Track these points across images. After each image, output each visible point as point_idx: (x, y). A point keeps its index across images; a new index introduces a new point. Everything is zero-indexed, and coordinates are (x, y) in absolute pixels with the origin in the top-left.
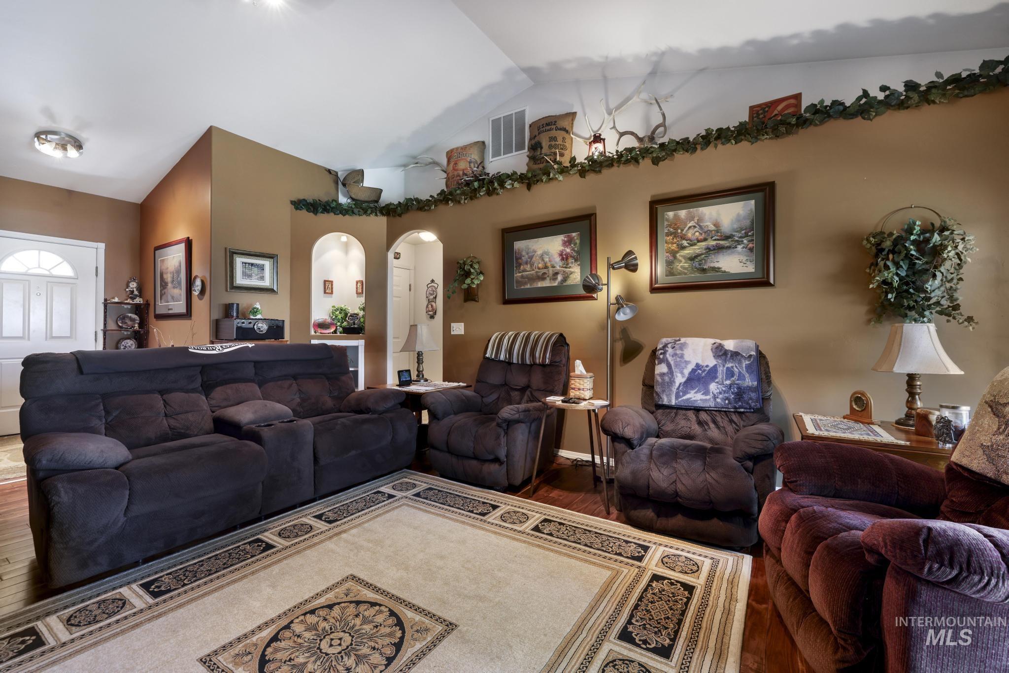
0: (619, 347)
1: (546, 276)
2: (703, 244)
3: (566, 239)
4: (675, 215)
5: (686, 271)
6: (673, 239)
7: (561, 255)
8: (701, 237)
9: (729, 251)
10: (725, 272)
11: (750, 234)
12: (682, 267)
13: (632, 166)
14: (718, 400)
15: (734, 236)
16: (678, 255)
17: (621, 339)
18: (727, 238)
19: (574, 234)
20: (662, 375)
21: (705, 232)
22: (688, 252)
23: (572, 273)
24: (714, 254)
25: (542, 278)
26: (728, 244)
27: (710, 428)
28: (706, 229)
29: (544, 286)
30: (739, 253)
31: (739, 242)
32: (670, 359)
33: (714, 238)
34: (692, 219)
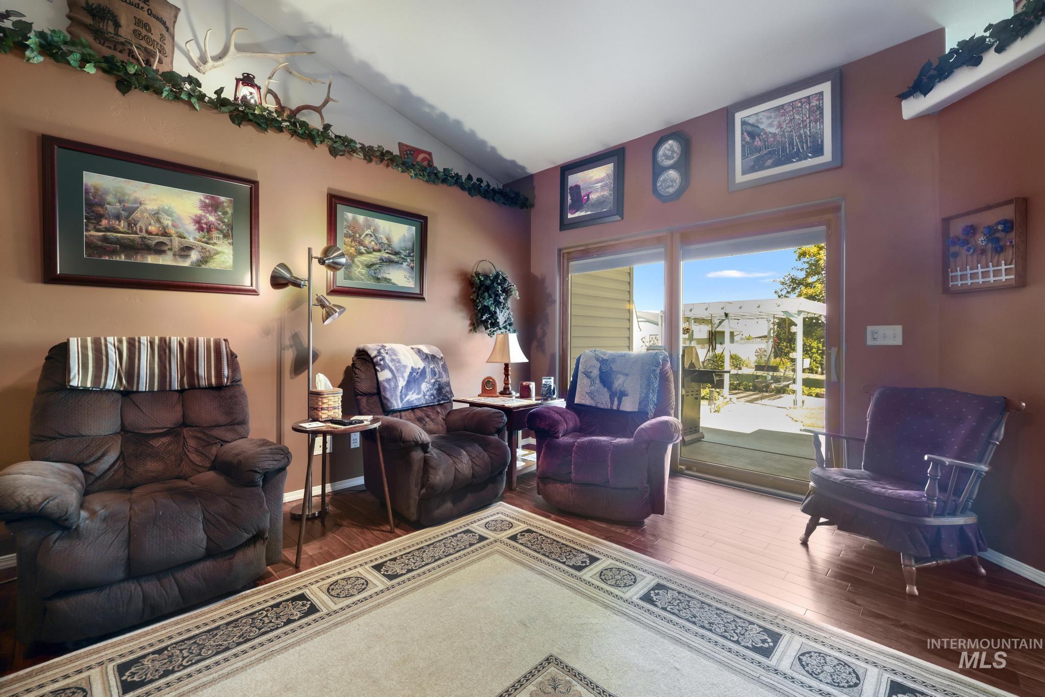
0: (289, 356)
1: (166, 248)
2: (378, 254)
3: (207, 201)
4: (354, 218)
5: (363, 277)
6: (351, 242)
7: (198, 221)
8: (376, 247)
9: (397, 266)
10: (394, 284)
11: (411, 255)
12: (359, 272)
13: (306, 143)
14: (427, 397)
15: (401, 253)
16: (356, 260)
17: (291, 346)
18: (396, 253)
19: (222, 199)
20: (388, 381)
21: (380, 244)
22: (366, 258)
23: (217, 253)
24: (387, 265)
25: (159, 249)
26: (396, 260)
27: (426, 422)
28: (380, 241)
29: (161, 263)
30: (404, 270)
31: (405, 260)
32: (390, 364)
33: (386, 251)
34: (369, 227)
